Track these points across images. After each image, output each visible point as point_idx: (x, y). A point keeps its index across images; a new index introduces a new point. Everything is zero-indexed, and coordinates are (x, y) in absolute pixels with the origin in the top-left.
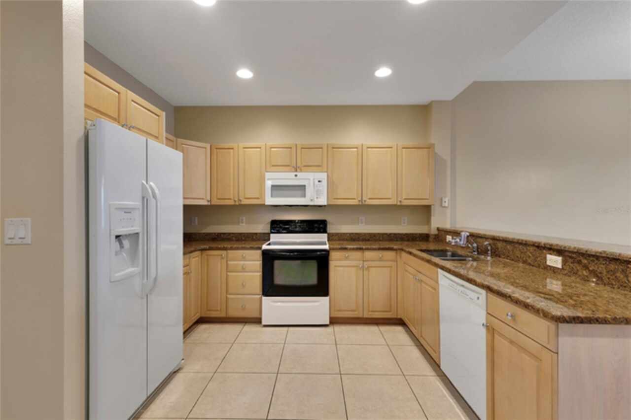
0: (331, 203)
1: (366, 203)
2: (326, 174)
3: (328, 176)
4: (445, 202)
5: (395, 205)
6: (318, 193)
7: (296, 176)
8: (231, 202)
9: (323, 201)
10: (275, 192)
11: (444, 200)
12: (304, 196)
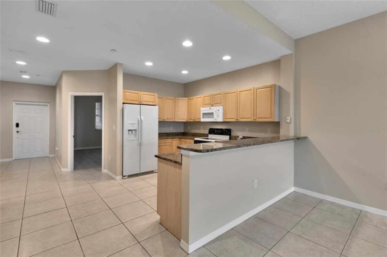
0: (225, 121)
1: (239, 121)
2: (222, 107)
3: (223, 108)
4: (288, 119)
5: (253, 122)
6: (218, 116)
7: (210, 108)
8: (192, 121)
9: (220, 119)
10: (204, 116)
11: (287, 118)
12: (213, 118)
